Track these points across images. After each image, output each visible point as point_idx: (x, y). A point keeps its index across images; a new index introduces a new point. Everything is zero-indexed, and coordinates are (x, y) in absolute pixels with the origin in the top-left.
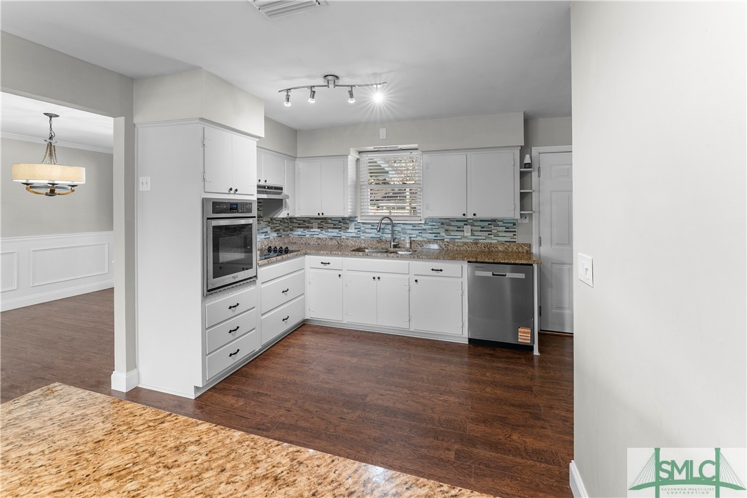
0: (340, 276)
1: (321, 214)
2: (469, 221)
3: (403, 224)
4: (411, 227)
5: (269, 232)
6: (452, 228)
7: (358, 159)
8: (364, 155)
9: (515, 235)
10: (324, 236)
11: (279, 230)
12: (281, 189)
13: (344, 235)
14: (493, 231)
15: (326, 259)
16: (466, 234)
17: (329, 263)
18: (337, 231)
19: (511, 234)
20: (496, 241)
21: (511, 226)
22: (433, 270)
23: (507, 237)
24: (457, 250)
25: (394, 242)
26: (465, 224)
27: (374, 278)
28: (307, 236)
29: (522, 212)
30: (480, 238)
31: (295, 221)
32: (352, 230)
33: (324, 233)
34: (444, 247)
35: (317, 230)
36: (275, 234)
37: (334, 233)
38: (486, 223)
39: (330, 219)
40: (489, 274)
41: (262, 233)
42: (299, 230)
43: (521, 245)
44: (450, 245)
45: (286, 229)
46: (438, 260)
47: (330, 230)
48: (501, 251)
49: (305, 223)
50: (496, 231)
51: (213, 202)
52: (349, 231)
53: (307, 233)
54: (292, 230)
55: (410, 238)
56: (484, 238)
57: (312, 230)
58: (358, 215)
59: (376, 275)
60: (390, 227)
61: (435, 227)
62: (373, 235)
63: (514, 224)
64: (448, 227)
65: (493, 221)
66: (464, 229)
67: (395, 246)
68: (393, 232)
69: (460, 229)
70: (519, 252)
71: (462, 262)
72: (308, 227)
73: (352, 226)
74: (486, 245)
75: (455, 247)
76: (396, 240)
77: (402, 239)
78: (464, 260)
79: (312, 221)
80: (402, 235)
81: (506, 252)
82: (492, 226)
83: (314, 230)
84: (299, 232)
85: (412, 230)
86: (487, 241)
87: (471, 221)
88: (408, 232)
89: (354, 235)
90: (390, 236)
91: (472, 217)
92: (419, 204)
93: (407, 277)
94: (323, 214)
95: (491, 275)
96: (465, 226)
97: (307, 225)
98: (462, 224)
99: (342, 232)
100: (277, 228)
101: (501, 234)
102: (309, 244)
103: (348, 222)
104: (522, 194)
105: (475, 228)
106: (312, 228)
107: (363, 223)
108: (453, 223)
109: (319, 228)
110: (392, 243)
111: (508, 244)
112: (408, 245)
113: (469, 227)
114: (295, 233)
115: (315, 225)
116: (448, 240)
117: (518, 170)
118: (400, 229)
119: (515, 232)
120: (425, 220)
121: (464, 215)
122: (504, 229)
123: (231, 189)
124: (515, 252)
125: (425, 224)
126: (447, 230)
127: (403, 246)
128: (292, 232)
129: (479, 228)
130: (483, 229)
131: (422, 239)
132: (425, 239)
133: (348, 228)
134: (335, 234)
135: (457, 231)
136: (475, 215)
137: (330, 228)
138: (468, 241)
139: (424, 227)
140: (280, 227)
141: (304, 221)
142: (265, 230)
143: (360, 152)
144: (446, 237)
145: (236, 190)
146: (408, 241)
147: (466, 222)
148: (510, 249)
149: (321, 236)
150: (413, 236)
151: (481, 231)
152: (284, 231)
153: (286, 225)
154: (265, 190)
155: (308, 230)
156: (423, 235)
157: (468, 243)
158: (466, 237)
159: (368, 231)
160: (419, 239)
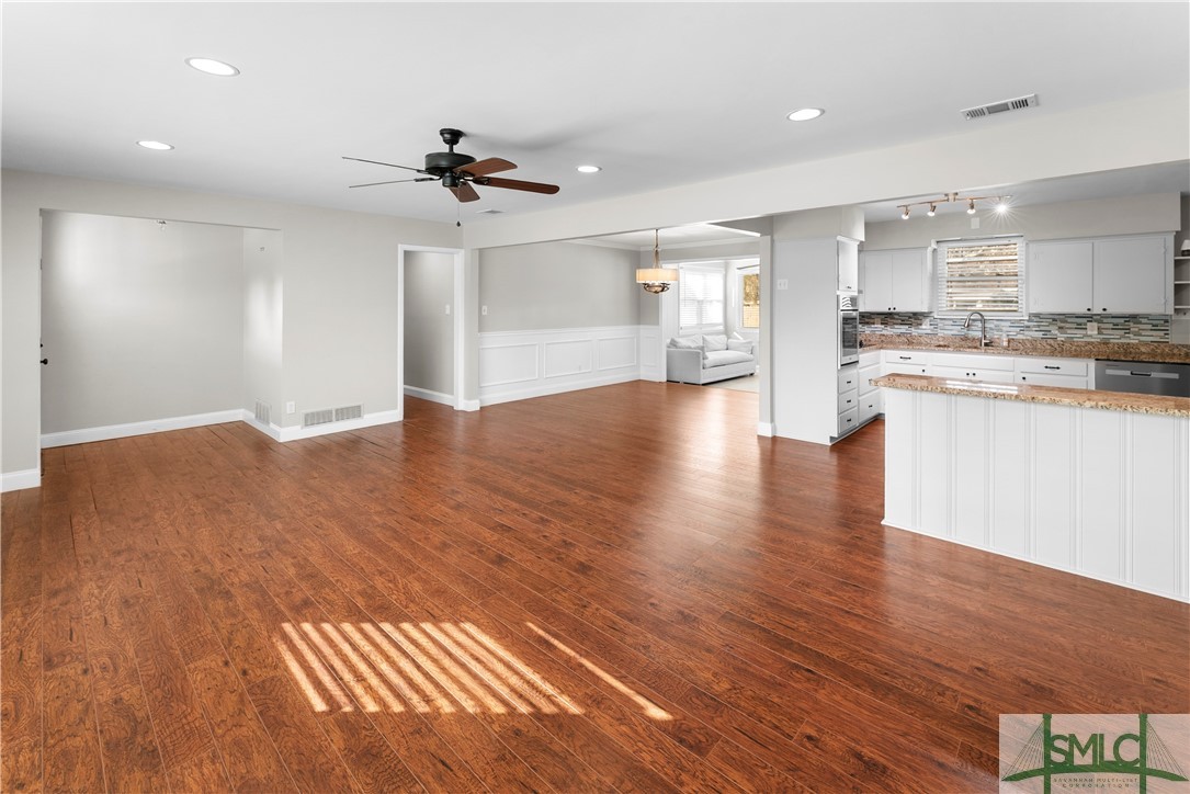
0: (924, 370)
1: (892, 309)
2: (1095, 317)
3: (998, 320)
6: (1068, 325)
9: (1167, 334)
10: (888, 333)
13: (915, 331)
14: (1132, 329)
15: (906, 354)
16: (1090, 333)
17: (910, 358)
18: (906, 327)
19: (1161, 333)
20: (1137, 341)
21: (1160, 323)
22: (1047, 367)
23: (1155, 336)
24: (1077, 349)
25: (985, 339)
26: (1089, 321)
27: (968, 374)
28: (867, 332)
29: (1178, 307)
30: (1112, 336)
32: (926, 326)
33: (890, 329)
34: (1056, 346)
35: (879, 326)
37: (903, 329)
38: (1122, 320)
39: (897, 314)
40: (1127, 373)
43: (1177, 346)
44: (1066, 344)
47: (897, 326)
48: (1144, 353)
50: (1137, 330)
52: (923, 327)
53: (867, 329)
55: (1008, 335)
56: (1117, 337)
57: (873, 326)
58: (935, 310)
59: (971, 372)
60: (979, 323)
61: (1043, 324)
62: (955, 332)
63: (1166, 321)
64: (1062, 325)
65: (1133, 318)
66: (1088, 327)
67: (988, 345)
68: (984, 329)
69: (1080, 327)
70: (1174, 354)
71: (1086, 360)
72: (868, 323)
73: (926, 322)
74: (1121, 345)
75: (1074, 347)
76: (989, 338)
77: (997, 336)
78: (1089, 358)
79: (874, 316)
80: (997, 333)
81: (1152, 354)
82: (1131, 323)
83: (876, 326)
85: (1010, 326)
86: (1123, 340)
87: (1099, 317)
88: (1006, 329)
89: (929, 332)
90: (979, 333)
91: (1100, 311)
93: (1012, 374)
94: (894, 309)
95: (1130, 374)
96: (1089, 323)
97: (867, 320)
98: (1085, 320)
99: (913, 329)
101: (1144, 333)
103: (921, 317)
104: (1176, 285)
105: (1103, 326)
106: (874, 323)
107: (941, 319)
108: (1069, 320)
109: (882, 323)
110: (984, 342)
111: (1155, 344)
112: (1005, 344)
113: (1095, 325)
115: (879, 320)
116: (1063, 339)
117: (1171, 258)
118: (992, 326)
119: (1167, 330)
120: (1029, 316)
121: (1089, 309)
122: (1150, 327)
124: (1168, 354)
125: (1029, 320)
126: (1061, 328)
127: (998, 344)
130: (1116, 327)
131: (1025, 337)
132: (1030, 337)
133: (921, 325)
134: (904, 331)
135: (1076, 328)
136: (1104, 309)
137: (897, 324)
138: (1093, 340)
139: (1026, 323)
144: (1059, 335)
146: (1005, 339)
147: (1090, 318)
148: (1159, 350)
149: (884, 332)
150: (1012, 333)
151: (1113, 329)
155: (869, 326)
156: (1026, 333)
157: (1093, 343)
158: (1091, 336)
159: (947, 327)
160: (1020, 337)
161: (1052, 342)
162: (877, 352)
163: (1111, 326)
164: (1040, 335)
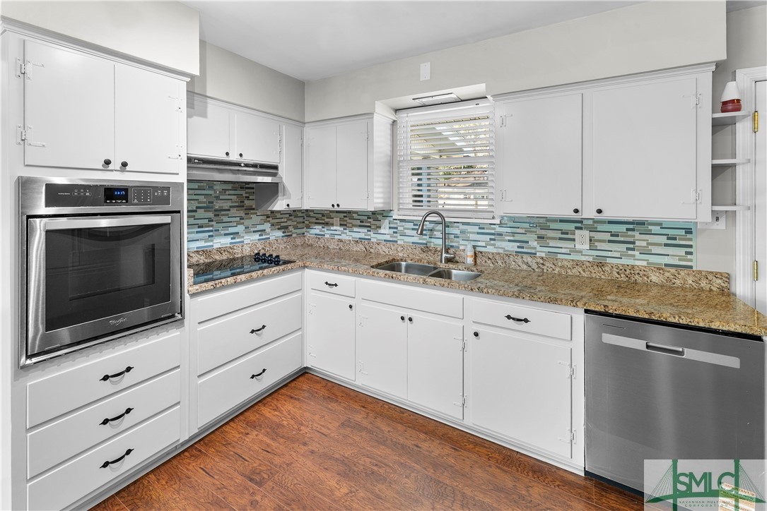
0: (351, 307)
1: (336, 206)
2: (585, 222)
3: (464, 224)
4: (476, 229)
5: (268, 230)
6: (550, 234)
7: (394, 121)
8: (403, 114)
9: (691, 253)
10: (347, 238)
11: (286, 227)
12: (276, 168)
13: (374, 237)
14: (638, 243)
15: (333, 277)
16: (578, 247)
17: (336, 285)
18: (365, 230)
19: (682, 251)
20: (645, 263)
21: (681, 235)
22: (509, 317)
23: (674, 256)
24: (560, 274)
25: (447, 252)
26: (577, 228)
27: (403, 318)
28: (327, 236)
29: (716, 208)
30: (609, 254)
31: (312, 214)
32: (385, 231)
33: (349, 233)
34: (535, 266)
35: (338, 228)
36: (279, 234)
37: (361, 233)
38: (623, 228)
39: (356, 212)
40: (639, 345)
41: (254, 232)
42: (317, 227)
43: (707, 275)
44: (547, 264)
45: (299, 226)
46: (520, 300)
47: (355, 229)
48: (656, 284)
49: (322, 217)
50: (644, 244)
51: (46, 184)
52: (382, 231)
53: (327, 232)
54: (308, 227)
55: (474, 247)
56: (618, 255)
57: (332, 228)
58: (395, 208)
59: (407, 314)
60: (440, 227)
61: (519, 231)
62: (416, 239)
63: (689, 231)
64: (543, 232)
65: (639, 225)
66: (576, 237)
67: (449, 260)
68: (445, 236)
69: (566, 236)
70: (702, 290)
71: (570, 309)
72: (327, 224)
73: (385, 224)
74: (622, 270)
75: (557, 269)
76: (451, 251)
77: (461, 248)
78: (576, 306)
79: (332, 215)
80: (462, 242)
81: (667, 288)
82: (636, 234)
83: (335, 228)
84: (317, 230)
85: (478, 233)
86: (625, 261)
87: (591, 222)
88: (472, 237)
89: (388, 238)
90: (440, 242)
91: (594, 215)
92: (491, 190)
93: (460, 324)
94: (338, 205)
95: (644, 348)
96: (577, 232)
97: (327, 220)
98: (571, 226)
99: (371, 233)
100: (282, 224)
101: (655, 250)
102: (328, 247)
103: (380, 217)
104: (714, 167)
105: (597, 236)
106: (332, 225)
107: (401, 221)
108: (553, 226)
109: (341, 225)
110: (444, 255)
111: (673, 270)
112: (470, 261)
113: (586, 233)
114: (312, 231)
115: (336, 220)
116: (543, 255)
117: (707, 116)
118: (457, 231)
119: (691, 246)
120: (502, 217)
121: (576, 211)
122: (664, 240)
123: (108, 162)
124: (692, 289)
125: (501, 225)
126: (541, 238)
127: (461, 260)
128: (308, 230)
129: (607, 237)
130: (614, 238)
131: (495, 251)
132: (501, 251)
133: (380, 227)
134: (362, 236)
135: (560, 239)
136: (600, 211)
137: (355, 226)
138: (583, 258)
139: (499, 230)
140: (289, 223)
141: (323, 216)
142: (259, 227)
143: (396, 110)
144: (539, 248)
145: (124, 164)
146: (470, 252)
147: (580, 224)
148: (678, 282)
149: (343, 237)
150: (479, 244)
151: (610, 241)
152: (296, 228)
153: (301, 220)
154: (240, 168)
155: (328, 228)
156: (498, 243)
157: (582, 262)
158: (580, 252)
159: (408, 232)
160: (490, 249)
161: (529, 259)
162: (298, 274)
163: (607, 236)
164: (513, 247)
